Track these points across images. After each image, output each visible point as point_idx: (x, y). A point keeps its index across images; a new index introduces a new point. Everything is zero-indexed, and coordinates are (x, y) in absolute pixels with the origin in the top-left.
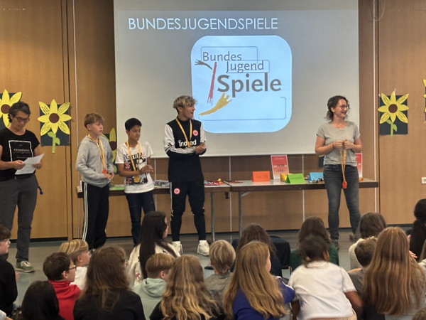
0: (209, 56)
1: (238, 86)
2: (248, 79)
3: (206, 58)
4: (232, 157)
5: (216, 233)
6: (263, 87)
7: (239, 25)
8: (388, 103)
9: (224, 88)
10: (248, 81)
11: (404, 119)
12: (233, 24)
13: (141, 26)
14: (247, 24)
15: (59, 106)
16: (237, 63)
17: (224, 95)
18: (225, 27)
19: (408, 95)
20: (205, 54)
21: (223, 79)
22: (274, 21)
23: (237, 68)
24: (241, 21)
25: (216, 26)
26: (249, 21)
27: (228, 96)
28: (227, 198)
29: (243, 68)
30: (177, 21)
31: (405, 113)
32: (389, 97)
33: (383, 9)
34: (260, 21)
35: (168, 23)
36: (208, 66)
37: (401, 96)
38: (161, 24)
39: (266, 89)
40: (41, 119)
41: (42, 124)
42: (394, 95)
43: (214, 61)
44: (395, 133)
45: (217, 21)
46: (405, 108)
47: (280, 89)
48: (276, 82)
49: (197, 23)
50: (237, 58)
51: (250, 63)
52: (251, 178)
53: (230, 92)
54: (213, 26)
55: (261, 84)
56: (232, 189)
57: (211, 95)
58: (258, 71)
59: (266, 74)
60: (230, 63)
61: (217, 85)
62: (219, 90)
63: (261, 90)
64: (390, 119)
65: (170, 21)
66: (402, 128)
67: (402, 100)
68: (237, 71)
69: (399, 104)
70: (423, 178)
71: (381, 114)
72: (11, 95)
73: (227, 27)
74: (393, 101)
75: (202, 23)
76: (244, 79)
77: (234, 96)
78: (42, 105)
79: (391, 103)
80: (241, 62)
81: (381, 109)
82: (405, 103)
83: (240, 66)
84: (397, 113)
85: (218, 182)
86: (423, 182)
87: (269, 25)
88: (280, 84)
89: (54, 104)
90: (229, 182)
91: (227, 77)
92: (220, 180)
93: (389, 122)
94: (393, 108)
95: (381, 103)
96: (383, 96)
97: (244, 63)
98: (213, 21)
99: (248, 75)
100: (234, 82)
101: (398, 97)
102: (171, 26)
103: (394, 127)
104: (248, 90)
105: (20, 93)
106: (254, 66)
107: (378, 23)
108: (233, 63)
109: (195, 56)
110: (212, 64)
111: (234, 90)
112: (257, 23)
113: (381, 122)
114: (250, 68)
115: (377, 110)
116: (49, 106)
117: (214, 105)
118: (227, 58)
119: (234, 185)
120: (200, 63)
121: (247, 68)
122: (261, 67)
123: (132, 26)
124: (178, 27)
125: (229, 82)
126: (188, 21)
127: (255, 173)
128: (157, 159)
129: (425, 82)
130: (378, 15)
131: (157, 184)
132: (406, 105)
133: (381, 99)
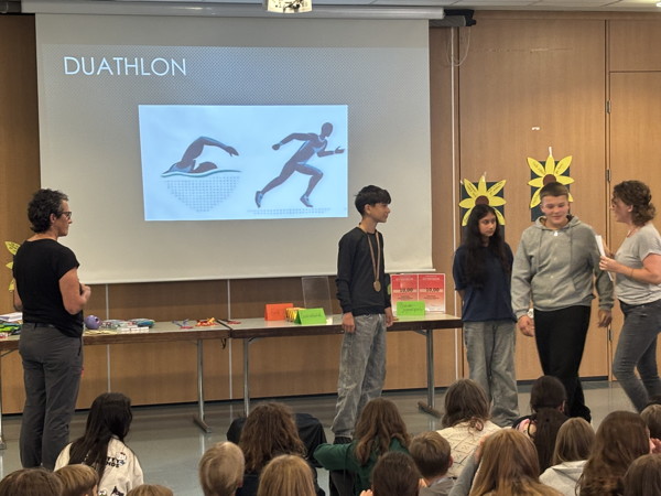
4: (232, 280)
5: (205, 402)
8: (474, 194)
19: (504, 181)
28: (225, 347)
31: (501, 209)
32: (476, 185)
33: (466, 47)
37: (494, 183)
42: (483, 181)
46: (500, 202)
52: (262, 315)
56: (232, 334)
67: (495, 189)
69: (491, 195)
71: (465, 211)
74: (482, 191)
79: (479, 194)
81: (464, 204)
82: (500, 194)
85: (210, 322)
90: (227, 321)
95: (464, 195)
96: (467, 183)
101: (489, 185)
107: (458, 70)
115: (457, 205)
119: (235, 327)
127: (270, 308)
128: (110, 285)
129: (531, 161)
130: (458, 57)
131: (110, 326)
132: (502, 197)
133: (463, 186)
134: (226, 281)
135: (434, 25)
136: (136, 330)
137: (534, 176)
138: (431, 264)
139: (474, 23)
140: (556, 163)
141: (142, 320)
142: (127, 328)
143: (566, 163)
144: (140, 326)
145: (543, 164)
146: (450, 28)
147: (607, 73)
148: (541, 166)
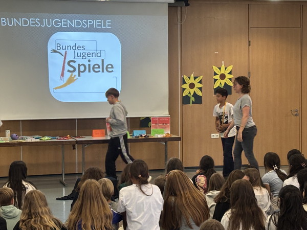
0: (61, 47)
1: (82, 68)
2: (89, 63)
3: (59, 48)
5: (65, 174)
6: (101, 70)
7: (83, 24)
8: (188, 82)
9: (72, 69)
10: (89, 65)
11: (199, 93)
12: (78, 24)
13: (10, 24)
14: (89, 24)
16: (82, 52)
17: (72, 75)
18: (73, 26)
19: (202, 76)
20: (58, 45)
21: (72, 64)
22: (108, 22)
23: (82, 55)
24: (84, 22)
25: (66, 25)
26: (90, 22)
27: (75, 76)
29: (86, 56)
30: (37, 20)
31: (200, 89)
32: (189, 78)
33: (185, 16)
34: (98, 22)
35: (31, 22)
36: (61, 54)
37: (197, 77)
38: (26, 22)
39: (103, 71)
42: (192, 76)
43: (65, 50)
44: (193, 103)
45: (67, 21)
46: (200, 85)
47: (112, 71)
48: (110, 66)
49: (52, 22)
50: (82, 48)
51: (91, 52)
52: (91, 135)
53: (76, 73)
54: (64, 25)
55: (99, 67)
56: (77, 142)
57: (62, 75)
58: (97, 58)
59: (103, 60)
60: (76, 51)
61: (67, 68)
62: (69, 71)
63: (99, 71)
64: (190, 93)
65: (32, 21)
66: (198, 100)
67: (198, 80)
68: (81, 58)
69: (196, 82)
70: (212, 135)
71: (184, 89)
73: (75, 26)
74: (192, 81)
75: (56, 23)
76: (87, 63)
77: (79, 75)
79: (191, 82)
80: (84, 51)
81: (184, 86)
82: (200, 82)
83: (84, 54)
84: (195, 89)
85: (67, 137)
86: (212, 137)
87: (105, 25)
88: (112, 67)
90: (76, 137)
91: (74, 62)
92: (68, 136)
93: (189, 95)
94: (192, 86)
95: (184, 82)
96: (185, 77)
97: (87, 52)
98: (64, 21)
99: (89, 61)
100: (79, 65)
101: (195, 78)
102: (33, 24)
103: (193, 99)
104: (89, 71)
106: (94, 55)
107: (181, 26)
108: (79, 52)
109: (51, 46)
110: (63, 52)
111: (79, 71)
112: (96, 23)
113: (184, 95)
114: (91, 55)
115: (181, 87)
117: (65, 82)
118: (74, 48)
119: (78, 139)
120: (55, 51)
121: (89, 55)
122: (99, 55)
123: (4, 23)
124: (38, 25)
125: (76, 65)
126: (45, 21)
127: (93, 130)
128: (22, 121)
129: (214, 67)
130: (181, 20)
131: (22, 139)
132: (201, 83)
133: (184, 78)
135: (170, 6)
136: (34, 140)
137: (215, 74)
138: (168, 113)
139: (189, 5)
140: (226, 68)
141: (37, 136)
142: (30, 139)
143: (230, 68)
144: (36, 139)
145: (220, 69)
146: (178, 7)
147: (249, 28)
148: (219, 70)
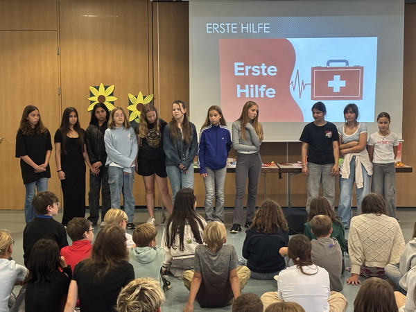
4: (289, 143)
15: (144, 97)
28: (280, 178)
40: (130, 108)
41: (131, 112)
72: (106, 88)
78: (131, 96)
89: (140, 95)
105: (113, 86)
116: (136, 97)
134: (286, 143)
